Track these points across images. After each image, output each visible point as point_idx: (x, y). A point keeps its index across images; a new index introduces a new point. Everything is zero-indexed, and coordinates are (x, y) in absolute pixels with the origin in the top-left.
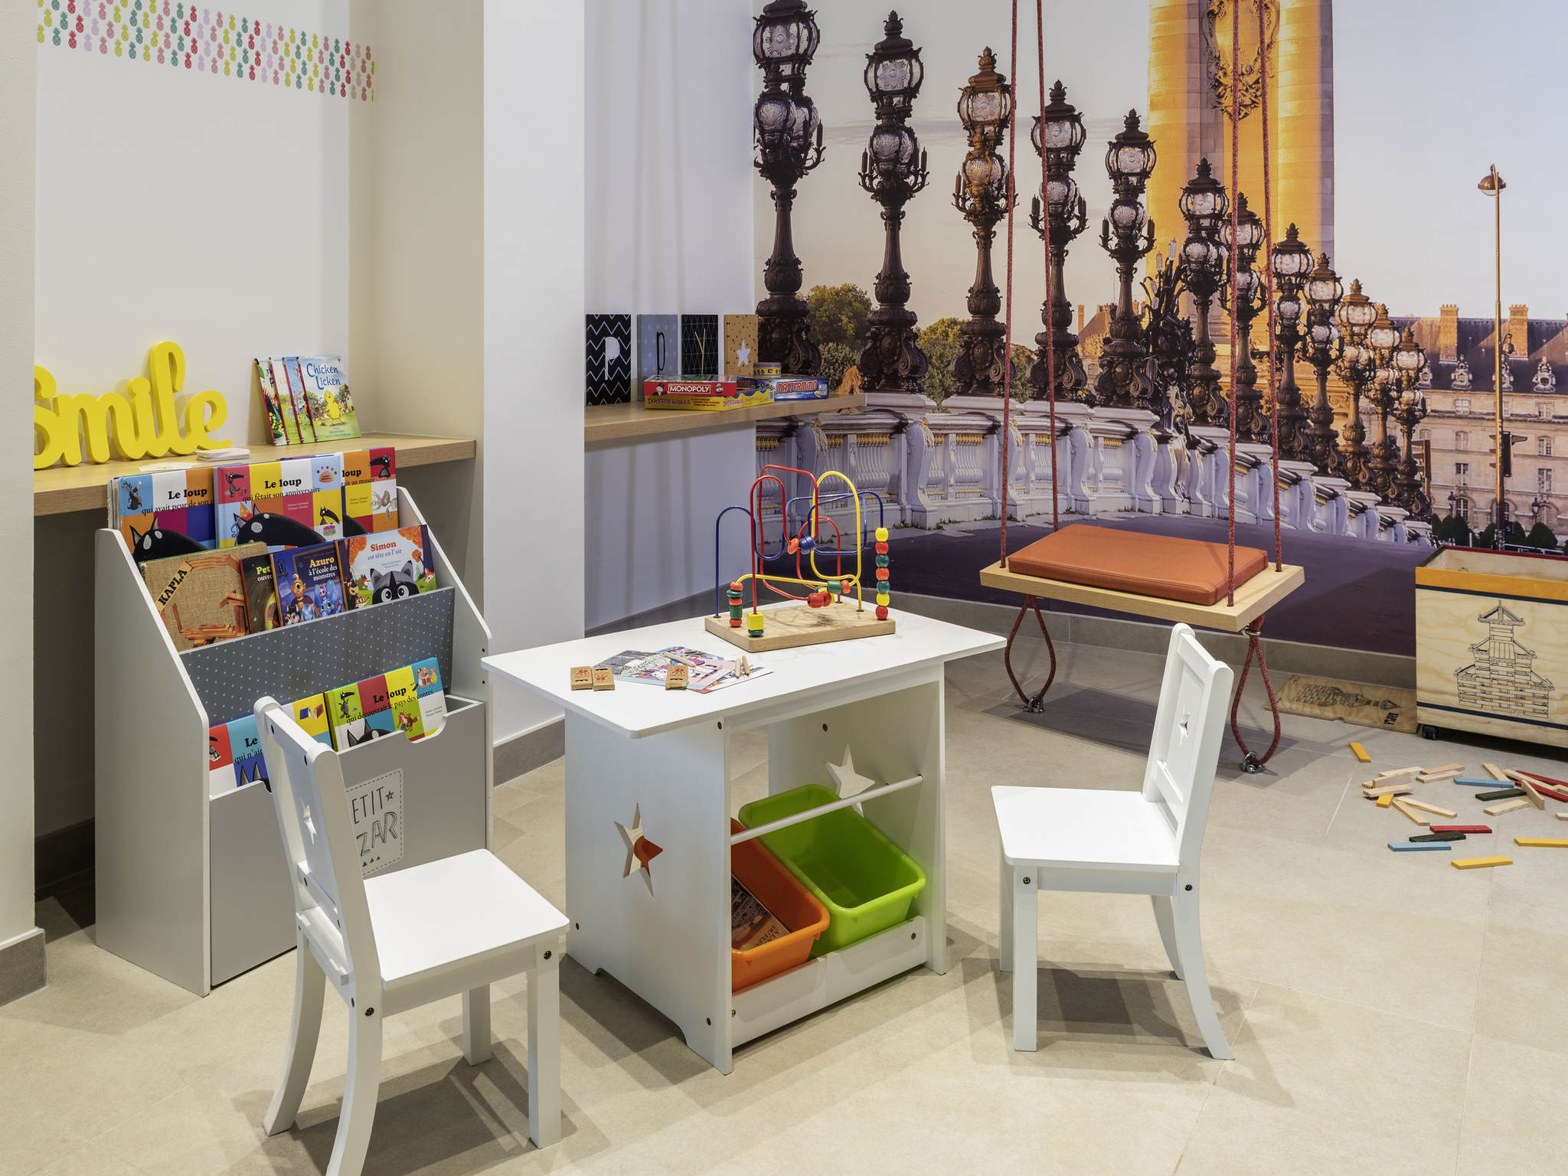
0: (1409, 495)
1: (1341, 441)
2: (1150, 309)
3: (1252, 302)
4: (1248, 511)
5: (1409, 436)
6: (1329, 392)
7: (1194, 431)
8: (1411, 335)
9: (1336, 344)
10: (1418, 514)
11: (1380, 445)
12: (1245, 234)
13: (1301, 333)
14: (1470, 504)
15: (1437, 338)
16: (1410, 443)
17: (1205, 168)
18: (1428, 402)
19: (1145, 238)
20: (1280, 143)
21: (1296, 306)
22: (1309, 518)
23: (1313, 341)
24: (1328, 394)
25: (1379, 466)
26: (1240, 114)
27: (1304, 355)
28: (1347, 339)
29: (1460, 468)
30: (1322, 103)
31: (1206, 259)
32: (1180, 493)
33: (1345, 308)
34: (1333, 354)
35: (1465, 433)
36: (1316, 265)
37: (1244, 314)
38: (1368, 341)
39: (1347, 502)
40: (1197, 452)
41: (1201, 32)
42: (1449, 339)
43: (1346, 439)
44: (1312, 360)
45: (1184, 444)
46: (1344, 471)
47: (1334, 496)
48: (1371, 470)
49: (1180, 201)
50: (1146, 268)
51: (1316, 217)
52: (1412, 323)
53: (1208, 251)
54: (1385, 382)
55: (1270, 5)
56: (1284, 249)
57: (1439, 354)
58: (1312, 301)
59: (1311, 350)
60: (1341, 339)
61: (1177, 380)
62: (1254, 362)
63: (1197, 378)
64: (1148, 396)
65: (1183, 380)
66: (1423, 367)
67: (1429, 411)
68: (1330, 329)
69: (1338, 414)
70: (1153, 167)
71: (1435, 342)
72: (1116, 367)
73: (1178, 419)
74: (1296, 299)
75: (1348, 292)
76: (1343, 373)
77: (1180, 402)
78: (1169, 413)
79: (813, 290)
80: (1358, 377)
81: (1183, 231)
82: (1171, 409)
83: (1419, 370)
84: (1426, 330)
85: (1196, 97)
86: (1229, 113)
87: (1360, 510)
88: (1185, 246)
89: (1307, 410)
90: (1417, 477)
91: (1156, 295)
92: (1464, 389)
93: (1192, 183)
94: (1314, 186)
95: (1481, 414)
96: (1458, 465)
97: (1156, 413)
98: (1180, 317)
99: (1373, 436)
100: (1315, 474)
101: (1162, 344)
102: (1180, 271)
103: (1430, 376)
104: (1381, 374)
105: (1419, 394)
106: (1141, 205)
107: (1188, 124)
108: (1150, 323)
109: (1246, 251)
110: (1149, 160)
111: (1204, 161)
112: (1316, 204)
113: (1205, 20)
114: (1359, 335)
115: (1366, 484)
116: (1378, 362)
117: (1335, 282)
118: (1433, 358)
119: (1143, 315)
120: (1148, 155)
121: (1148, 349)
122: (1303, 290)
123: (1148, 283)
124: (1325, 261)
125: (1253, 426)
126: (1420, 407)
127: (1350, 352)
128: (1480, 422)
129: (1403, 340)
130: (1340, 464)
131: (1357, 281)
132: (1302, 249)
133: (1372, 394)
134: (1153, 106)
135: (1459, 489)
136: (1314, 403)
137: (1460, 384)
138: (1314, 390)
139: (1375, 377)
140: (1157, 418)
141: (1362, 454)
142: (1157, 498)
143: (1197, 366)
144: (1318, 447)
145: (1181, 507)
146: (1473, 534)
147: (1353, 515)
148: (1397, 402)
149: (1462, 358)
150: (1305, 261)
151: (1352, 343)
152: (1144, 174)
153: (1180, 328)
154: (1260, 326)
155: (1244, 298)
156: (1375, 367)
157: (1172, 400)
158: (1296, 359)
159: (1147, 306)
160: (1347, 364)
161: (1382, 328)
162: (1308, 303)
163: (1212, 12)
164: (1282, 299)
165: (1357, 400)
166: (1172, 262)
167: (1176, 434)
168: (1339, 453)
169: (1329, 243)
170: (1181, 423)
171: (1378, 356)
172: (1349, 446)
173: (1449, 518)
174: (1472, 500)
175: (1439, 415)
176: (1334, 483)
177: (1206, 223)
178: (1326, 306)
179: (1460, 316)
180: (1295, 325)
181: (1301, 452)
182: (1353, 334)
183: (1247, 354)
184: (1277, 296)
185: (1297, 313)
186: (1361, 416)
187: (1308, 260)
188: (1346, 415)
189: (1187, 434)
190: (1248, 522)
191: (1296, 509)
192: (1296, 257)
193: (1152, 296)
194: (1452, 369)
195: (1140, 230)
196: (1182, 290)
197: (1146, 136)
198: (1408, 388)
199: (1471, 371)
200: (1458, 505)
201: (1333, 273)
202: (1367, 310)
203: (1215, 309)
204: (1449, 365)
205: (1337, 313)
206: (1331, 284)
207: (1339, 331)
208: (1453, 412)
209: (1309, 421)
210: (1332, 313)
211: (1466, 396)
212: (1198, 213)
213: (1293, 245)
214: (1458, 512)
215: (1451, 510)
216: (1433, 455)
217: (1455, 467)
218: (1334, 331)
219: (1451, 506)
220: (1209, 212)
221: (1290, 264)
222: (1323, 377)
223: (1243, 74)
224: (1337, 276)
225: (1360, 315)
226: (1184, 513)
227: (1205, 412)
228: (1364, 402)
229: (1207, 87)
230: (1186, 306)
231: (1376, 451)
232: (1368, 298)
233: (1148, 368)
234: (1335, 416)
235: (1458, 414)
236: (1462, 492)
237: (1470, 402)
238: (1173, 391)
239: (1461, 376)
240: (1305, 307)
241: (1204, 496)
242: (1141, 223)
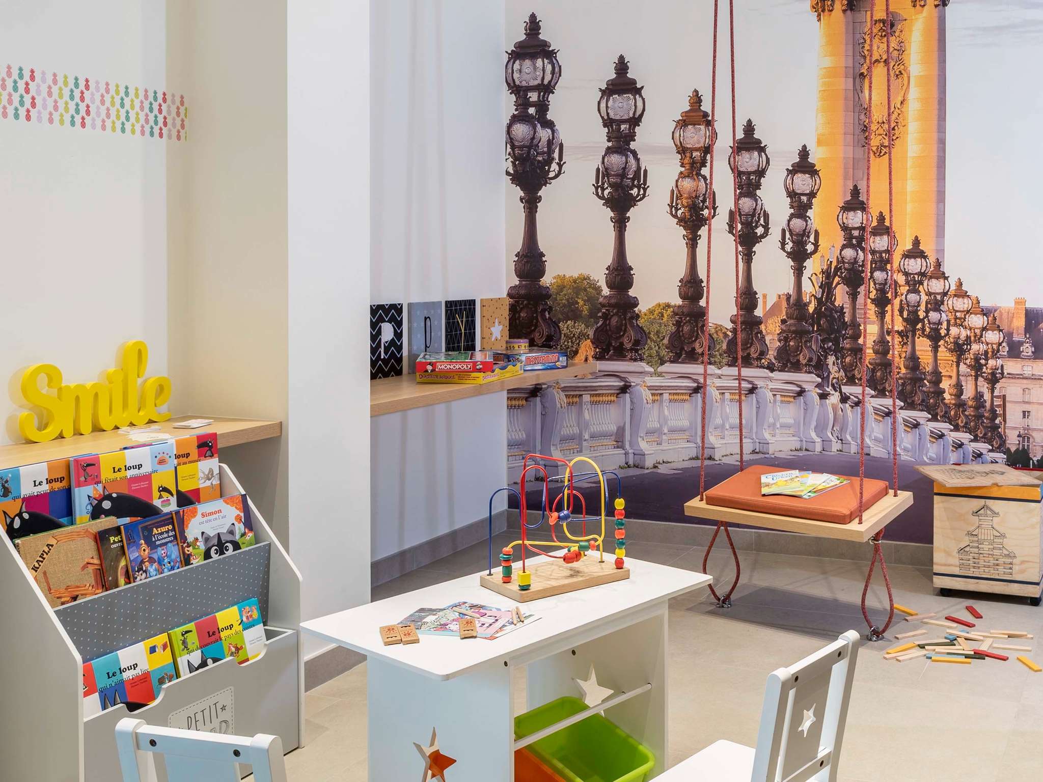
0: (992, 434)
1: (947, 396)
2: (815, 297)
3: (888, 293)
4: (883, 448)
5: (993, 392)
6: (940, 360)
7: (846, 389)
8: (995, 319)
9: (945, 325)
10: (998, 448)
11: (973, 399)
12: (880, 243)
13: (921, 317)
14: (1031, 440)
15: (1011, 322)
16: (992, 397)
17: (855, 192)
18: (1005, 367)
19: (812, 243)
20: (909, 176)
21: (918, 297)
22: (925, 452)
23: (930, 323)
24: (939, 362)
25: (972, 414)
26: (881, 152)
27: (923, 333)
28: (952, 322)
29: (1025, 414)
30: (938, 147)
31: (855, 260)
32: (835, 436)
33: (951, 299)
34: (943, 332)
35: (1029, 389)
36: (932, 266)
37: (882, 302)
38: (966, 323)
39: (950, 440)
40: (847, 405)
41: (855, 89)
42: (1019, 323)
43: (951, 395)
44: (928, 337)
45: (839, 400)
46: (948, 418)
47: (942, 436)
48: (967, 416)
49: (838, 216)
50: (813, 266)
51: (932, 231)
52: (995, 311)
53: (858, 254)
54: (977, 353)
55: (903, 72)
56: (908, 255)
57: (1013, 333)
58: (929, 294)
59: (928, 330)
60: (948, 321)
61: (834, 351)
62: (889, 338)
63: (849, 350)
64: (813, 363)
65: (838, 351)
66: (1002, 342)
67: (1006, 374)
68: (941, 314)
69: (945, 376)
70: (818, 190)
71: (1011, 324)
72: (790, 341)
73: (835, 381)
74: (917, 292)
75: (953, 287)
76: (949, 346)
77: (836, 368)
78: (828, 376)
79: (554, 278)
80: (959, 349)
81: (839, 239)
82: (830, 372)
83: (1000, 344)
84: (1005, 316)
85: (850, 138)
86: (874, 152)
87: (959, 446)
88: (841, 251)
89: (924, 373)
90: (997, 421)
91: (820, 287)
92: (1029, 358)
93: (847, 203)
94: (932, 207)
95: (1039, 375)
96: (1024, 412)
97: (818, 376)
98: (837, 304)
99: (968, 393)
100: (929, 420)
101: (823, 324)
102: (837, 269)
103: (1007, 349)
104: (975, 347)
105: (1000, 362)
106: (809, 218)
107: (844, 158)
108: (816, 308)
109: (884, 255)
110: (815, 184)
111: (855, 187)
112: (933, 222)
113: (858, 80)
114: (960, 319)
115: (963, 427)
116: (972, 338)
117: (945, 280)
118: (1009, 335)
119: (810, 302)
120: (815, 180)
121: (813, 328)
122: (923, 285)
123: (814, 278)
124: (938, 264)
125: (887, 385)
126: (999, 371)
127: (954, 331)
128: (1039, 381)
129: (990, 322)
130: (946, 412)
131: (959, 279)
132: (922, 255)
133: (968, 362)
134: (820, 143)
135: (1024, 429)
136: (929, 369)
137: (1026, 354)
138: (929, 359)
139: (970, 349)
140: (819, 380)
141: (961, 405)
142: (818, 440)
143: (848, 340)
144: (931, 401)
145: (836, 446)
146: (1033, 461)
147: (955, 450)
148: (984, 367)
149: (1028, 336)
150: (924, 264)
151: (956, 325)
152: (812, 195)
153: (836, 312)
154: (892, 310)
155: (882, 291)
156: (971, 342)
157: (830, 367)
158: (917, 336)
159: (813, 295)
160: (952, 340)
161: (976, 314)
162: (927, 295)
163: (862, 74)
164: (909, 292)
165: (958, 366)
166: (831, 262)
167: (833, 392)
168: (945, 404)
169: (941, 251)
170: (837, 383)
171: (972, 334)
172: (952, 399)
173: (1017, 450)
174: (1033, 437)
175: (1012, 376)
176: (942, 427)
177: (856, 233)
178: (939, 297)
179: (1027, 306)
180: (917, 311)
181: (919, 404)
182: (956, 318)
183: (884, 332)
184: (904, 289)
185: (919, 302)
186: (960, 377)
187: (927, 263)
188: (950, 377)
189: (841, 392)
190: (882, 456)
191: (916, 447)
192: (919, 260)
193: (817, 287)
194: (1021, 343)
195: (808, 237)
196: (838, 284)
197: (813, 165)
198: (992, 358)
199: (1034, 345)
200: (1024, 441)
201: (944, 273)
202: (966, 300)
203: (860, 299)
204: (1019, 341)
205: (946, 303)
206: (942, 280)
207: (947, 316)
208: (1022, 375)
209: (925, 381)
210: (942, 303)
211: (1030, 363)
212: (850, 226)
213: (916, 252)
214: (1023, 446)
215: (1019, 444)
216: (1008, 405)
217: (1022, 414)
218: (943, 315)
219: (1019, 441)
220: (859, 225)
221: (914, 266)
222: (935, 348)
223: (883, 123)
224: (946, 275)
225: (961, 304)
226: (837, 451)
227: (854, 375)
228: (963, 368)
229: (858, 131)
230: (841, 295)
231: (970, 403)
232: (967, 292)
233: (813, 342)
234: (943, 378)
235: (1025, 375)
236: (1026, 431)
237: (1032, 367)
238: (831, 359)
239: (1027, 349)
240: (924, 298)
241: (852, 438)
242: (810, 232)
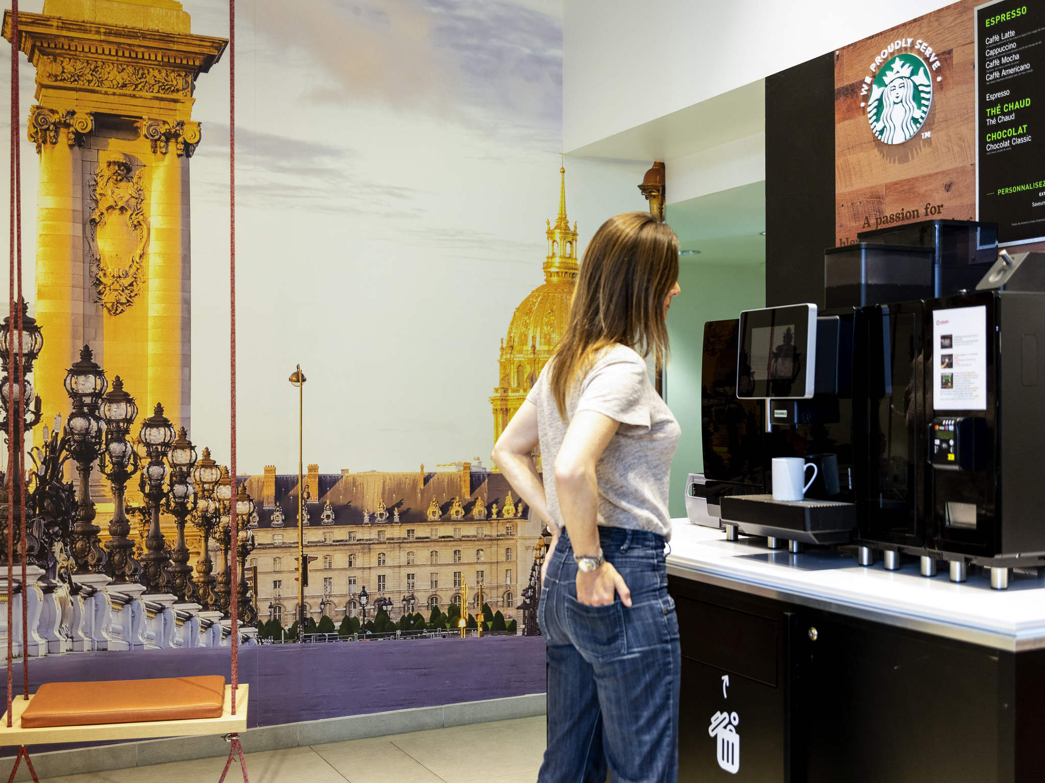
0: (243, 609)
1: (195, 574)
2: (37, 475)
3: (127, 467)
4: (123, 640)
5: (243, 564)
6: (186, 536)
7: (77, 579)
8: (245, 488)
9: (191, 499)
10: (249, 622)
11: (223, 574)
12: (118, 411)
13: (165, 491)
14: (282, 609)
15: (262, 489)
16: (243, 570)
17: (87, 353)
18: (256, 538)
19: (33, 412)
20: (150, 338)
21: (162, 470)
22: (171, 638)
23: (175, 497)
24: (185, 538)
25: (222, 590)
26: (117, 310)
27: (168, 508)
28: (200, 494)
29: (277, 584)
30: (182, 308)
31: (87, 431)
32: (63, 634)
33: (198, 470)
34: (190, 506)
35: (280, 558)
36: (177, 436)
37: (119, 478)
38: (215, 495)
39: (199, 620)
40: (79, 597)
41: (84, 236)
42: (270, 491)
43: (199, 572)
44: (174, 512)
45: (68, 592)
46: (197, 598)
47: (189, 618)
48: (216, 593)
49: (65, 380)
50: (33, 439)
51: (177, 398)
52: (245, 480)
53: (90, 424)
54: (227, 525)
55: (142, 223)
56: (150, 424)
57: (263, 502)
58: (173, 465)
59: (173, 504)
60: (195, 494)
61: (62, 536)
62: (128, 517)
63: (79, 533)
64: (35, 553)
65: (67, 536)
66: (253, 512)
67: (256, 544)
68: (187, 487)
69: (192, 553)
70: (40, 350)
71: (261, 493)
72: (4, 529)
73: (62, 571)
74: (161, 464)
75: (200, 458)
76: (196, 521)
77: (64, 556)
78: (54, 566)
80: (207, 523)
81: (68, 407)
82: (56, 562)
83: (250, 515)
84: (255, 485)
85: (79, 291)
86: (108, 308)
87: (208, 625)
88: (69, 420)
89: (169, 552)
90: (248, 595)
91: (43, 463)
92: (279, 527)
93: (76, 365)
94: (175, 374)
95: (290, 543)
96: (275, 582)
97: (42, 567)
98: (64, 482)
99: (218, 567)
100: (175, 602)
101: (48, 505)
102: (64, 441)
103: (257, 519)
104: (225, 520)
105: (250, 533)
106: (28, 383)
107: (73, 314)
108: (37, 488)
109: (121, 424)
110: (36, 343)
111: (86, 348)
112: (177, 388)
113: (88, 226)
114: (208, 490)
115: (213, 605)
116: (222, 510)
117: (191, 450)
118: (259, 504)
119: (30, 481)
120: (36, 339)
121: (34, 511)
122: (167, 456)
123: (35, 453)
124: (184, 433)
125: (127, 569)
126: (250, 542)
127: (202, 504)
128: (289, 549)
129: (239, 493)
130: (194, 592)
131: (207, 448)
132: (166, 424)
133: (217, 535)
134: (41, 295)
135: (276, 599)
136: (175, 546)
137: (277, 523)
138: (175, 536)
139: (219, 522)
140: (43, 571)
141: (210, 582)
142: (43, 641)
143: (79, 523)
144: (178, 581)
145: (64, 646)
146: (285, 630)
147: (204, 630)
148: (234, 540)
149: (278, 504)
150: (168, 433)
151: (203, 497)
152: (32, 355)
153: (64, 491)
154: (132, 485)
155: (120, 464)
156: (220, 515)
157: (57, 555)
158: (161, 512)
159: (34, 473)
160: (200, 514)
161: (225, 485)
162: (171, 467)
163: (93, 221)
164: (151, 464)
165: (206, 541)
166: (57, 434)
167: (61, 584)
168: (193, 583)
169: (187, 419)
170: (65, 573)
171: (222, 506)
172: (200, 577)
173: (269, 621)
174: (284, 606)
175: (263, 547)
176: (189, 608)
177: (87, 400)
178: (185, 469)
179: (277, 474)
180: (160, 485)
181: (164, 586)
182: (204, 490)
183: (122, 511)
184: (146, 462)
185: (162, 475)
186: (209, 553)
187: (171, 432)
188: (198, 553)
189: (70, 583)
190: (122, 649)
191: (160, 632)
192: (162, 430)
193: (39, 464)
194: (271, 512)
195: (27, 405)
196: (66, 458)
197: (33, 321)
198: (243, 529)
199: (284, 513)
200: (275, 612)
201: (190, 443)
202: (214, 471)
203: (95, 474)
204: (269, 510)
205: (192, 474)
206: (188, 451)
207: (194, 488)
208: (272, 544)
209: (171, 561)
210: (189, 474)
211: (280, 532)
212: (80, 392)
213: (159, 420)
214: (275, 616)
215: (271, 615)
216: (259, 576)
217: (273, 584)
218: (190, 488)
219: (271, 612)
220: (91, 391)
221: (157, 435)
222: (182, 525)
223: (120, 277)
224: (193, 445)
225: (209, 475)
226: (67, 651)
227: (87, 562)
228: (212, 542)
229: (89, 284)
230: (69, 472)
231: (220, 579)
232: (215, 462)
233: (34, 528)
234: (191, 555)
235: (276, 545)
236: (277, 601)
237: (283, 536)
238: (58, 546)
239: (278, 518)
240: (168, 470)
241: (85, 633)
242: (29, 399)
